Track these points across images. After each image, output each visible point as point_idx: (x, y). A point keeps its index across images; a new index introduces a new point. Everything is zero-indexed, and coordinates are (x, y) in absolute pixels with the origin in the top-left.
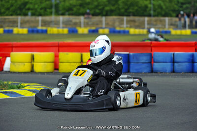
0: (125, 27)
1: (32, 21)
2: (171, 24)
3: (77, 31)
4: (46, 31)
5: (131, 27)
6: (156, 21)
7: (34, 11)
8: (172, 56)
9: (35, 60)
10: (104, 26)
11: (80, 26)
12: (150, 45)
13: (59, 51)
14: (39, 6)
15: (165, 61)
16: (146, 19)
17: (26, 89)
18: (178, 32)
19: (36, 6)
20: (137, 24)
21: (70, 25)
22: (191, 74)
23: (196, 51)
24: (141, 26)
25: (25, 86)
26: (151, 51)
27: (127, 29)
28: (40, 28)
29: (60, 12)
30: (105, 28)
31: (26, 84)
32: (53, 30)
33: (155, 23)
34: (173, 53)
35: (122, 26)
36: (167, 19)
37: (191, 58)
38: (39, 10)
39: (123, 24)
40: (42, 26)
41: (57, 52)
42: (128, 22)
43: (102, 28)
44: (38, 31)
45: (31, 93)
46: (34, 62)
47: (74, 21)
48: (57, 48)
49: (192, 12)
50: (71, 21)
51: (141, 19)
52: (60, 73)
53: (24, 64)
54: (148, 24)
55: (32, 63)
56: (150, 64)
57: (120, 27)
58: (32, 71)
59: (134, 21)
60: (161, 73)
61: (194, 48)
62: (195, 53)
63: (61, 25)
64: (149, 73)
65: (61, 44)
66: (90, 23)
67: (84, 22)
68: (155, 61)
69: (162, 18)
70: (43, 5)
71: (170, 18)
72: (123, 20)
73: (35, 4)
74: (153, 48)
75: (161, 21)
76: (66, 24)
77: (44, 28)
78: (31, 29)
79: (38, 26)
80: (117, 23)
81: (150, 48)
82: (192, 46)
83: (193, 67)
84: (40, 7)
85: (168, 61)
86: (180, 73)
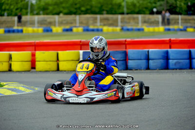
0: (98, 25)
1: (8, 22)
2: (144, 22)
3: (51, 31)
4: (22, 31)
5: (104, 25)
6: (129, 19)
7: (10, 12)
8: (147, 53)
9: (13, 59)
10: (78, 25)
11: (55, 25)
12: (124, 42)
13: (35, 50)
14: (14, 6)
15: (139, 58)
16: (120, 17)
17: (5, 88)
18: (151, 29)
19: (12, 7)
20: (110, 22)
21: (44, 24)
22: (166, 71)
23: (170, 48)
24: (114, 24)
25: (4, 85)
26: (126, 49)
27: (100, 27)
28: (16, 28)
29: (35, 12)
30: (79, 26)
31: (5, 83)
32: (28, 30)
33: (128, 21)
34: (147, 50)
35: (95, 24)
36: (140, 16)
37: (166, 55)
38: (14, 10)
39: (96, 22)
40: (18, 26)
41: (34, 52)
42: (101, 20)
43: (76, 27)
44: (14, 31)
45: (10, 91)
46: (11, 61)
47: (49, 20)
48: (34, 47)
49: (165, 9)
50: (46, 21)
51: (115, 16)
52: (37, 71)
53: (2, 64)
54: (122, 22)
55: (10, 62)
56: (124, 61)
57: (94, 26)
58: (10, 70)
59: (107, 19)
60: (136, 70)
61: (168, 45)
62: (169, 50)
63: (36, 25)
64: (124, 70)
65: (37, 43)
66: (64, 22)
67: (59, 22)
68: (130, 58)
69: (135, 16)
70: (19, 5)
71: (143, 15)
72: (96, 19)
73: (11, 5)
74: (127, 46)
75: (134, 19)
76: (41, 23)
77: (20, 28)
78: (7, 29)
79: (14, 26)
80: (91, 22)
81: (124, 46)
82: (167, 43)
83: (167, 63)
84: (16, 7)
85: (142, 58)
86: (155, 70)
